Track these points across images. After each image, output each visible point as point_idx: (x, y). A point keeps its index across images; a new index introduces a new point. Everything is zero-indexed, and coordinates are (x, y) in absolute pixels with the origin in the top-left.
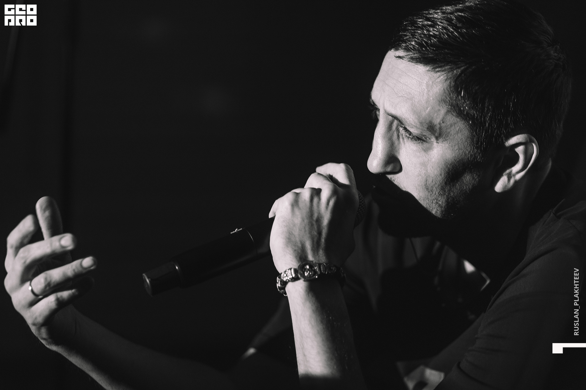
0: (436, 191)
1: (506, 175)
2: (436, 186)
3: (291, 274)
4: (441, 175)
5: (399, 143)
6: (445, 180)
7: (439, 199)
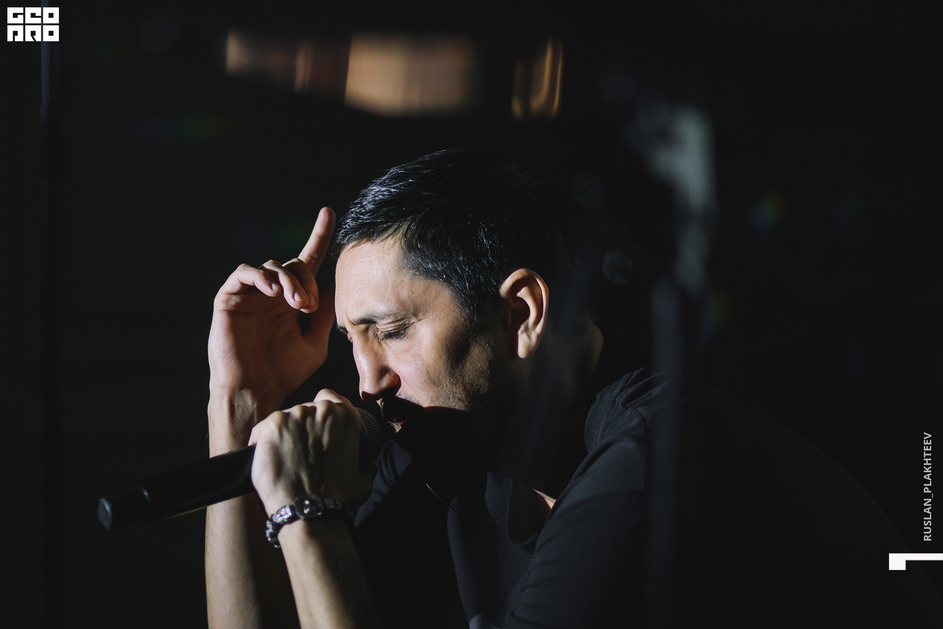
0: (446, 382)
1: (523, 333)
2: (443, 374)
3: (287, 513)
4: (441, 357)
5: (383, 350)
6: (449, 362)
7: (455, 390)
